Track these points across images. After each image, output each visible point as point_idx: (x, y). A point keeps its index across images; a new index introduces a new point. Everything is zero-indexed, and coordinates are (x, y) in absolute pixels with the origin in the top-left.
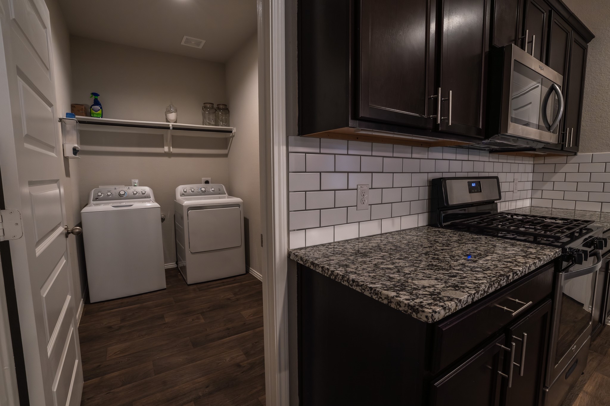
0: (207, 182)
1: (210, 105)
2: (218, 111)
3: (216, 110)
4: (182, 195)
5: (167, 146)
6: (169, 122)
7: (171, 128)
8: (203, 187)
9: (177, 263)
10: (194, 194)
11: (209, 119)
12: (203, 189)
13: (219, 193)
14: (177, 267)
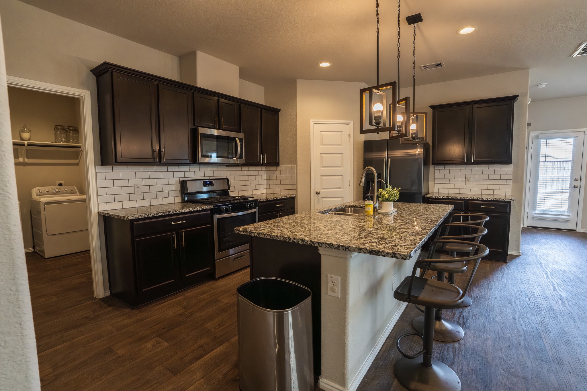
0: (60, 185)
1: (61, 127)
2: (69, 131)
3: (67, 131)
4: (38, 194)
5: (22, 157)
6: (24, 140)
7: (26, 145)
8: (57, 188)
9: (34, 248)
10: (48, 194)
11: (61, 137)
12: (57, 190)
13: (72, 192)
14: (35, 251)
